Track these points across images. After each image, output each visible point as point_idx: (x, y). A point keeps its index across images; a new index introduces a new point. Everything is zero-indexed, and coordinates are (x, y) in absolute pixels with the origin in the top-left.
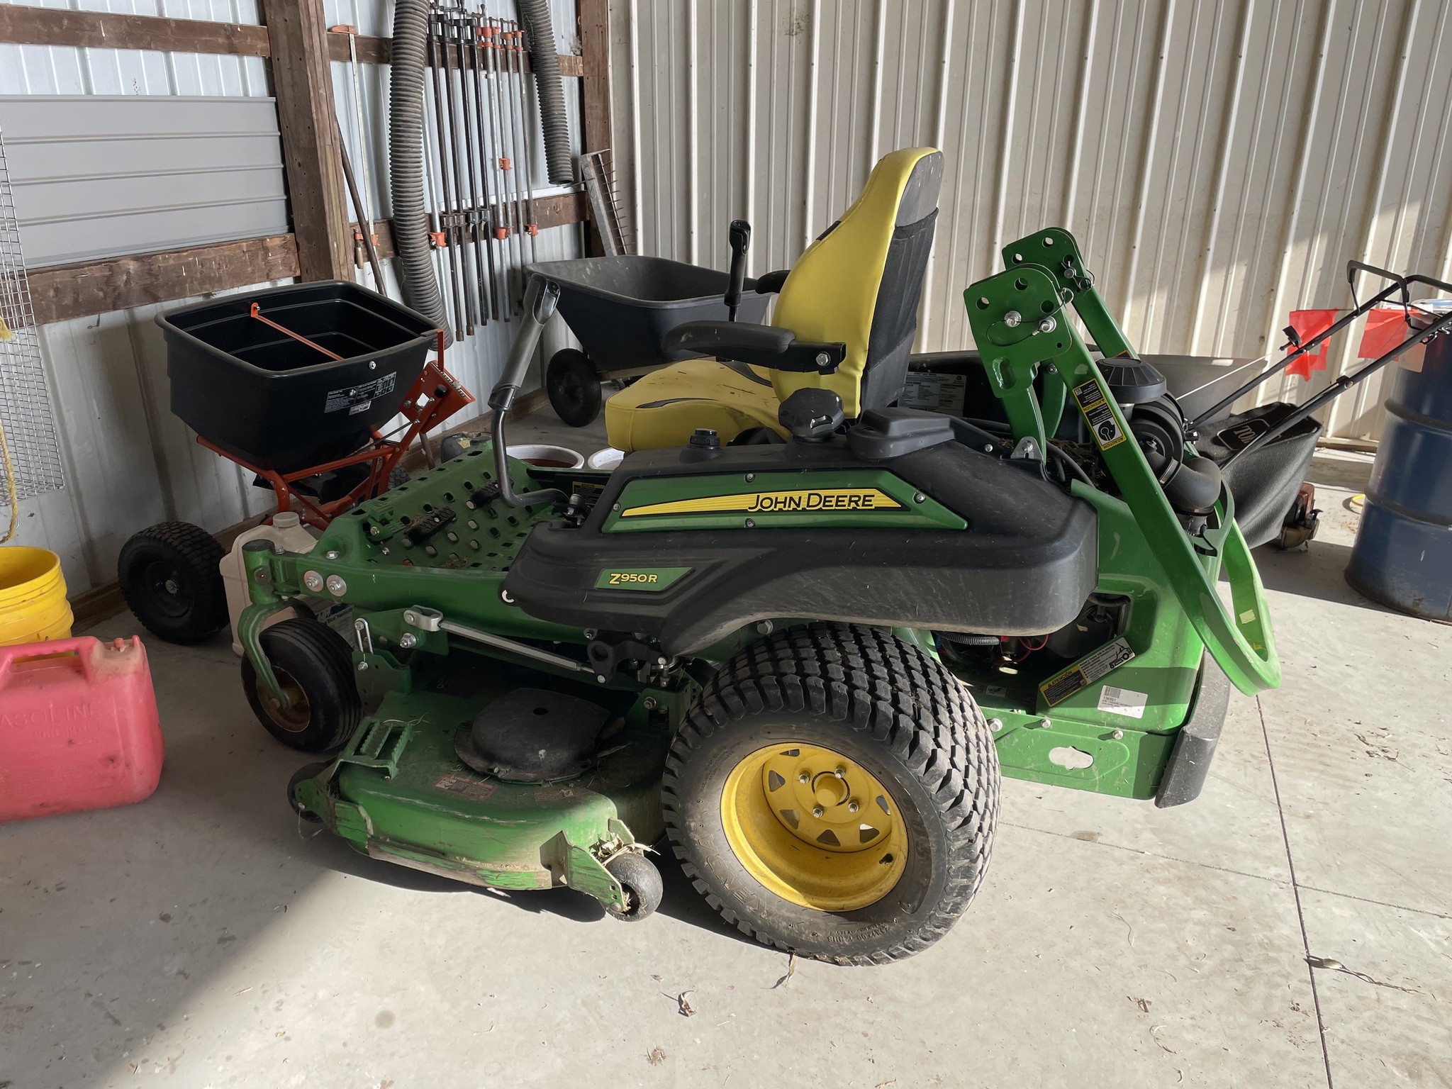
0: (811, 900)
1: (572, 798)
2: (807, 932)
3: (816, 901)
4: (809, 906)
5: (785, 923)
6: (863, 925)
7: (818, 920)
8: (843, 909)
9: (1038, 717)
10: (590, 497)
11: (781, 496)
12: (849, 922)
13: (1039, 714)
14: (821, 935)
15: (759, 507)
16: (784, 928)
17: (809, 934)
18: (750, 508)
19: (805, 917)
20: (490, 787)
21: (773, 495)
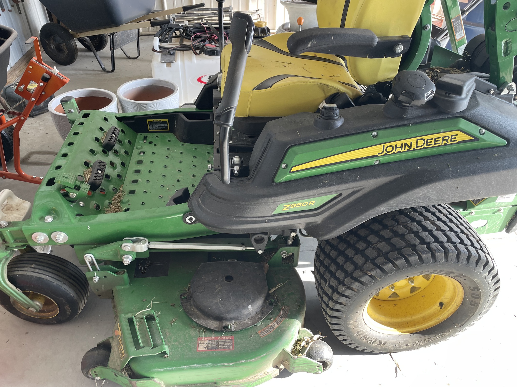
0: (401, 331)
1: (278, 328)
2: (403, 345)
3: (404, 330)
4: (402, 333)
5: (392, 345)
6: (431, 336)
7: (407, 339)
8: (418, 330)
9: (469, 211)
10: (158, 126)
11: (399, 143)
12: (424, 336)
13: (469, 210)
14: (410, 345)
15: (385, 152)
16: (391, 347)
17: (404, 346)
18: (379, 154)
19: (401, 339)
20: (230, 338)
21: (393, 144)
